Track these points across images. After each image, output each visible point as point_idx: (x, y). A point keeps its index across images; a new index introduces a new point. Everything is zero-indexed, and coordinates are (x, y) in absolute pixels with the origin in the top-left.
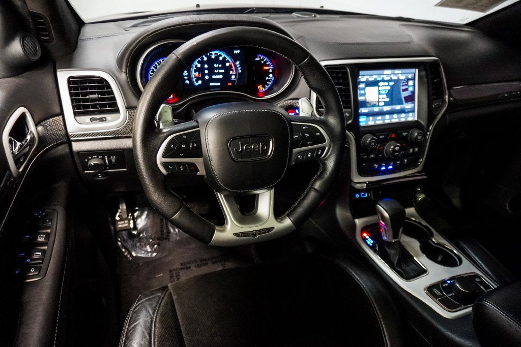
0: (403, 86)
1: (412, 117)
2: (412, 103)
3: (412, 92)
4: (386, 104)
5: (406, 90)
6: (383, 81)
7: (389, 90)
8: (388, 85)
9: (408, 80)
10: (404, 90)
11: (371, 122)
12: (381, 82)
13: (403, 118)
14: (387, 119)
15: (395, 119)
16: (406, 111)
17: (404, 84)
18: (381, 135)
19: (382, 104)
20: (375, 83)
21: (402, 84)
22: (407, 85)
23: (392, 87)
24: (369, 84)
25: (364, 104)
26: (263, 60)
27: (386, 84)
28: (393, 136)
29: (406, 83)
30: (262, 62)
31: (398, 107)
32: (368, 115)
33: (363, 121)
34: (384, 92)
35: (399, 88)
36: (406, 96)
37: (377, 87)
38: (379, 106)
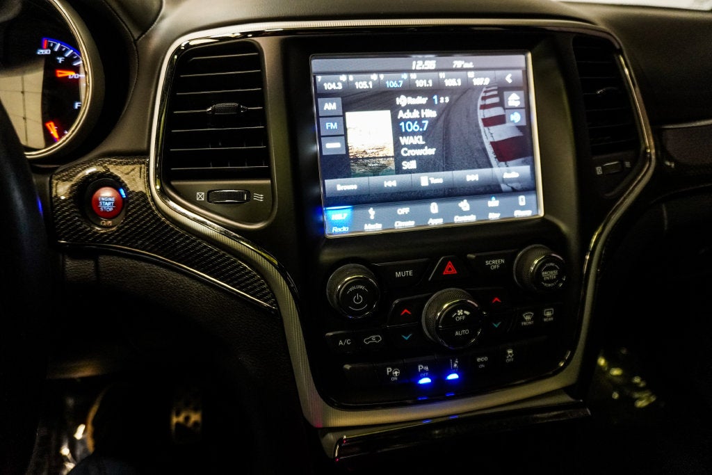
0: (484, 107)
1: (526, 208)
2: (525, 163)
3: (520, 128)
4: (425, 165)
5: (500, 120)
6: (411, 91)
7: (433, 122)
8: (430, 105)
9: (502, 89)
10: (489, 122)
11: (373, 223)
12: (403, 97)
13: (494, 210)
14: (435, 215)
15: (465, 213)
16: (504, 187)
17: (488, 101)
18: (402, 268)
19: (412, 165)
20: (380, 99)
21: (480, 102)
22: (501, 104)
23: (445, 111)
24: (354, 101)
25: (343, 165)
26: (61, 53)
27: (421, 100)
28: (450, 270)
29: (496, 100)
30: (60, 60)
31: (472, 176)
32: (357, 201)
33: (338, 221)
34: (415, 127)
35: (471, 115)
36: (497, 139)
37: (386, 115)
38: (399, 170)
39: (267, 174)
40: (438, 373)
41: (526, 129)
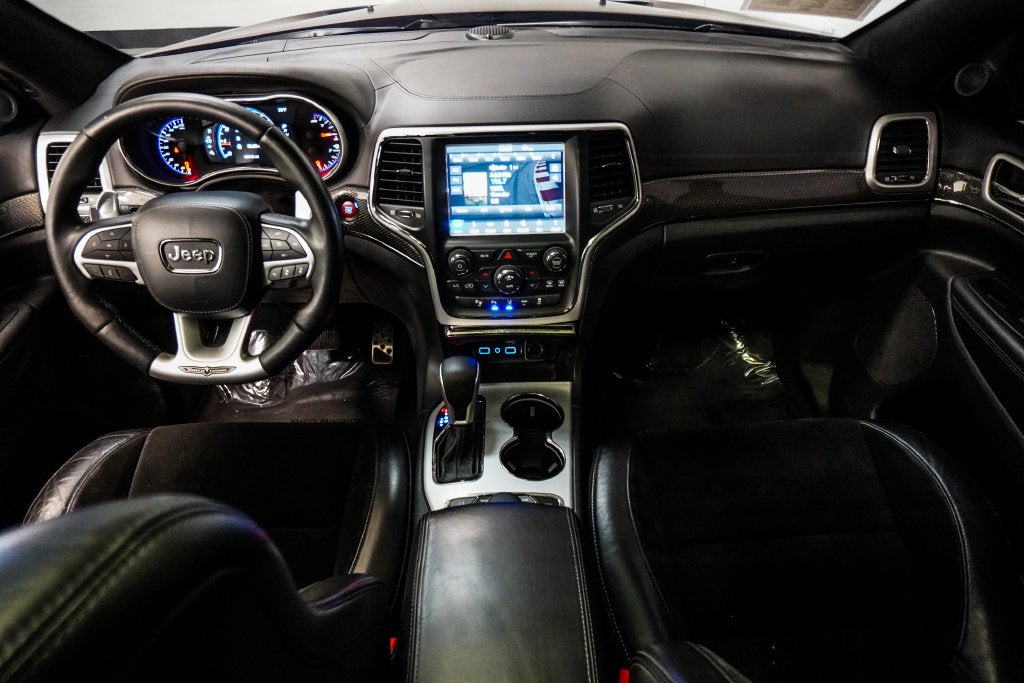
0: (538, 172)
1: (558, 227)
2: (559, 203)
3: (557, 183)
4: (503, 202)
5: (547, 179)
6: (498, 163)
7: (509, 180)
8: (508, 170)
9: (548, 163)
10: (539, 180)
11: (475, 229)
12: (493, 165)
13: (540, 226)
14: (507, 228)
15: (523, 228)
16: (546, 215)
17: (540, 169)
18: (484, 254)
19: (496, 201)
20: (482, 167)
21: (536, 169)
22: (548, 170)
23: (516, 174)
24: (467, 167)
25: (460, 200)
26: (323, 122)
27: (504, 167)
28: (508, 256)
29: (545, 168)
30: (322, 125)
31: (528, 208)
32: (468, 218)
33: (457, 228)
34: (499, 182)
35: (529, 176)
36: (544, 189)
37: (485, 174)
38: (489, 204)
39: (422, 205)
40: (502, 306)
41: (560, 184)
